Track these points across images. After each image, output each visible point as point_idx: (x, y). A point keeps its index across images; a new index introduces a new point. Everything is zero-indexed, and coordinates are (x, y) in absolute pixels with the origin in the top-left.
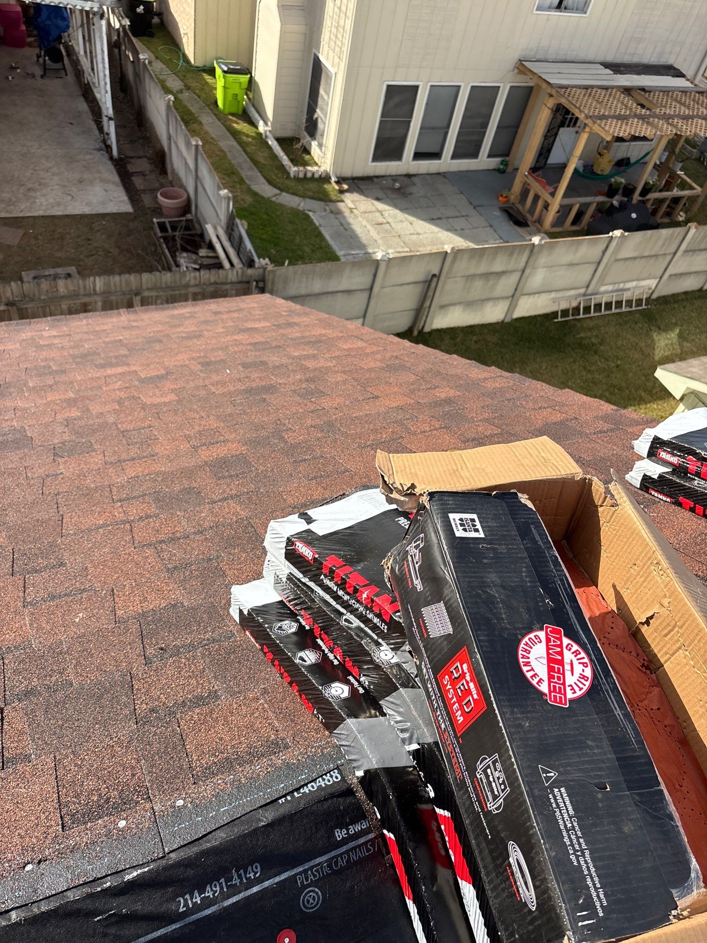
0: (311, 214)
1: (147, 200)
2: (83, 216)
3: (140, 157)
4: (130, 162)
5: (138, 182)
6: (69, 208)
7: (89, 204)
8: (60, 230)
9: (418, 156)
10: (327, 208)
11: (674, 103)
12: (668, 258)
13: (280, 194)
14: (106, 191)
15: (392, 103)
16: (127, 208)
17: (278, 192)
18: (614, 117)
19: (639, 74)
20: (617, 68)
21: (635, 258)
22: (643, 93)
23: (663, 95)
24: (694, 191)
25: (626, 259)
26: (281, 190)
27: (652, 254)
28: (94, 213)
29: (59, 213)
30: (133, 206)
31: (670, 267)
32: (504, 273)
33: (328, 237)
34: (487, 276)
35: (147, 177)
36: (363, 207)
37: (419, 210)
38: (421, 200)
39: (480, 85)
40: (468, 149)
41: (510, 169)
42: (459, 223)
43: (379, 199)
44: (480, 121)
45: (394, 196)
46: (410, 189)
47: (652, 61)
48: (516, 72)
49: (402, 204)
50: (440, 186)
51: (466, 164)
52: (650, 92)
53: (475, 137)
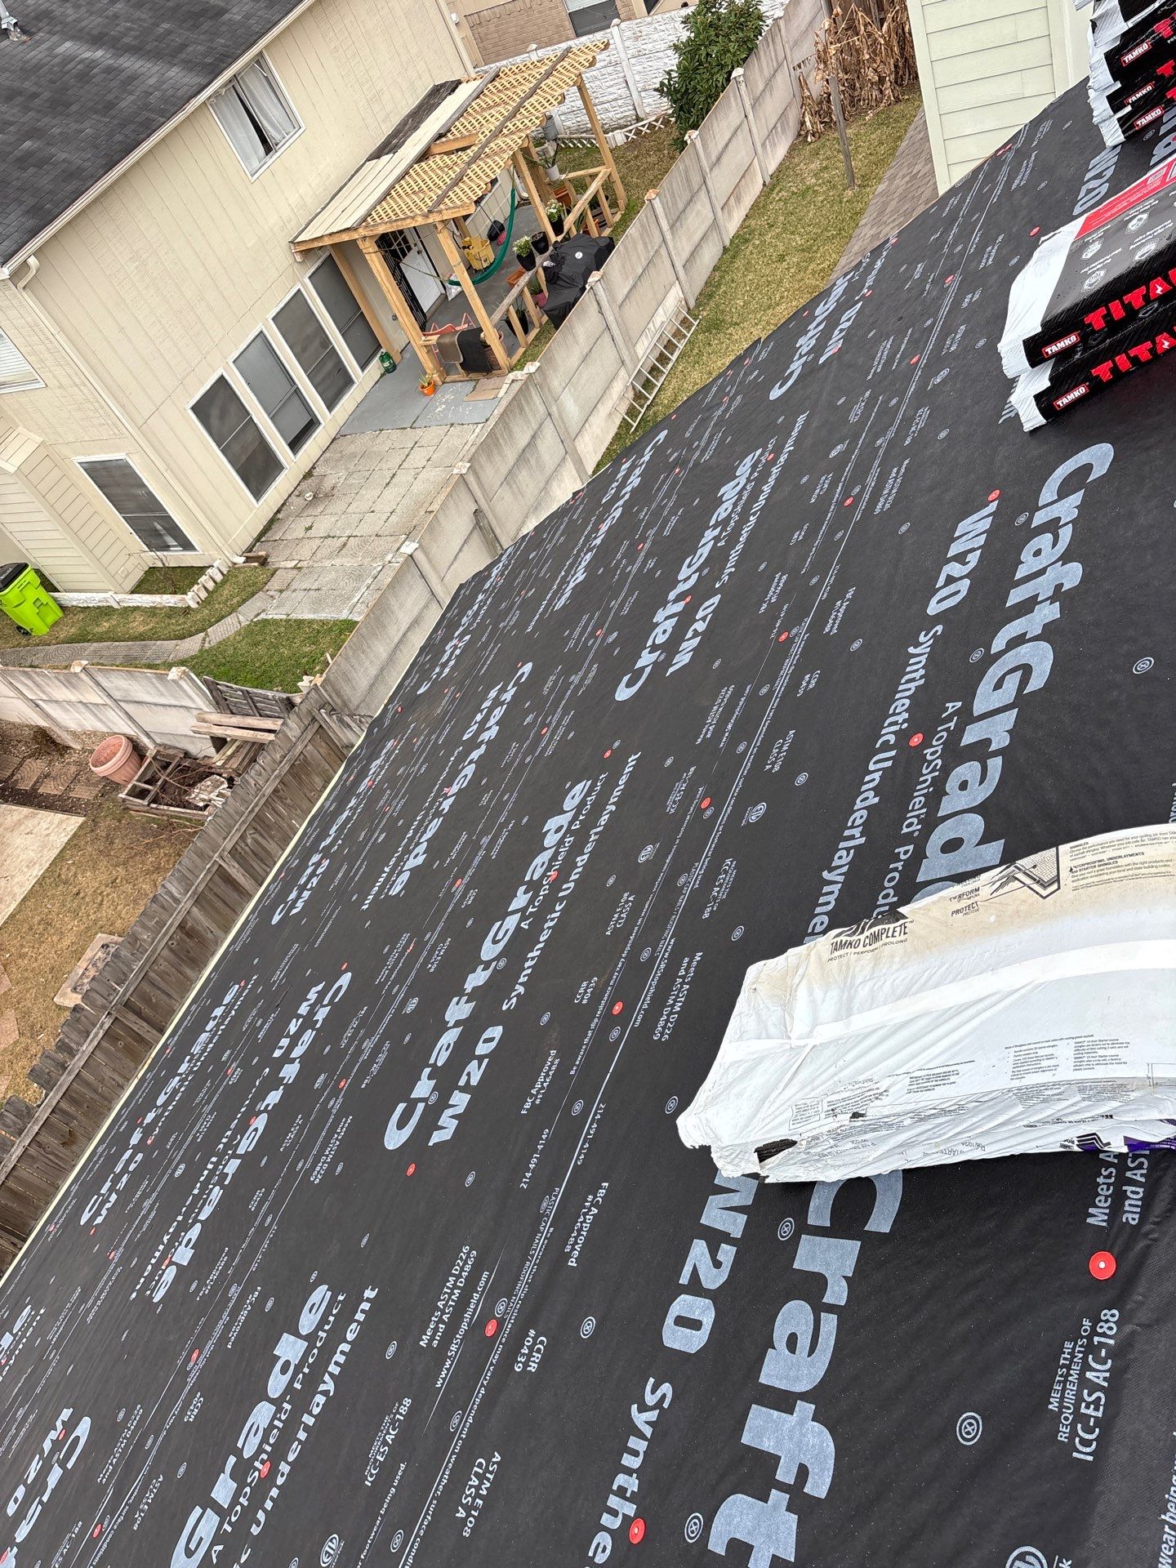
0: (263, 616)
1: (83, 793)
2: (40, 882)
3: (21, 764)
4: (17, 781)
5: (49, 789)
6: (16, 890)
7: (31, 864)
8: (38, 918)
9: (295, 444)
10: (272, 593)
11: (486, 114)
12: (663, 251)
13: (207, 634)
14: (30, 833)
15: (214, 421)
16: (74, 822)
17: (202, 635)
18: (451, 188)
19: (416, 128)
20: (389, 146)
21: (634, 286)
22: (444, 139)
23: (466, 119)
24: (600, 175)
25: (627, 296)
26: (204, 630)
27: (645, 263)
28: (48, 865)
29: (13, 906)
30: (77, 814)
31: (675, 258)
32: (533, 437)
33: (311, 616)
34: (522, 458)
35: (53, 774)
36: (305, 551)
37: (363, 492)
38: (352, 481)
39: (278, 309)
40: (335, 384)
41: (397, 358)
42: (418, 458)
43: (310, 528)
44: (317, 343)
45: (320, 509)
46: (327, 484)
47: (413, 102)
48: (299, 258)
49: (338, 506)
50: (352, 449)
51: (349, 401)
52: (449, 131)
53: (329, 365)
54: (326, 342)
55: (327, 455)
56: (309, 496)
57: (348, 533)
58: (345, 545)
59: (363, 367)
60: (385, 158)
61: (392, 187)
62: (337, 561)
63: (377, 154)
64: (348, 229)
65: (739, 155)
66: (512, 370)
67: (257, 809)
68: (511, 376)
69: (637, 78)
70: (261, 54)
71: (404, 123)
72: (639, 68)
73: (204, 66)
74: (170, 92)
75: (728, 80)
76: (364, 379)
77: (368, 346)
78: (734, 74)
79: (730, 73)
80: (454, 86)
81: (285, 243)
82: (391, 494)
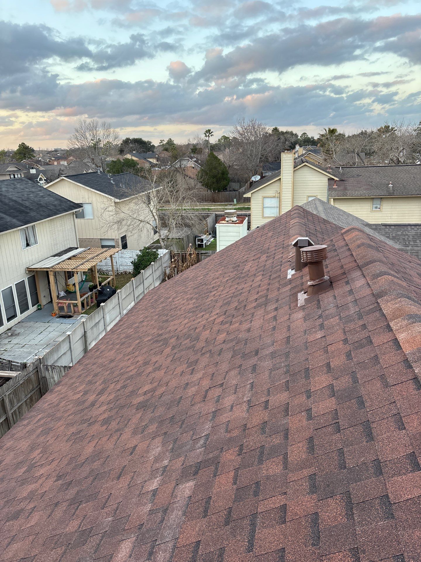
9: (9, 320)
11: (88, 255)
18: (80, 265)
19: (65, 253)
21: (126, 297)
23: (81, 255)
24: (111, 278)
25: (124, 298)
27: (129, 293)
31: (135, 295)
32: (99, 321)
36: (8, 347)
37: (30, 335)
38: (26, 332)
39: (17, 282)
40: (24, 308)
41: (42, 307)
42: (50, 329)
43: (11, 341)
44: (24, 295)
45: (13, 338)
46: (17, 332)
47: (64, 249)
48: (27, 272)
49: (21, 337)
50: (26, 325)
51: (26, 313)
52: (76, 256)
53: (25, 302)
54: (26, 296)
55: (16, 326)
56: (10, 334)
57: (25, 344)
58: (24, 346)
59: (33, 306)
60: (56, 257)
61: (60, 262)
62: (21, 350)
63: (54, 256)
64: (47, 268)
65: (150, 280)
66: (82, 314)
67: (17, 387)
68: (82, 315)
69: (120, 262)
70: (34, 225)
71: (62, 252)
72: (121, 260)
73: (23, 222)
74: (13, 224)
75: (150, 264)
76: (32, 309)
77: (36, 301)
78: (152, 263)
79: (151, 263)
80: (77, 248)
81: (25, 266)
82: (41, 337)
